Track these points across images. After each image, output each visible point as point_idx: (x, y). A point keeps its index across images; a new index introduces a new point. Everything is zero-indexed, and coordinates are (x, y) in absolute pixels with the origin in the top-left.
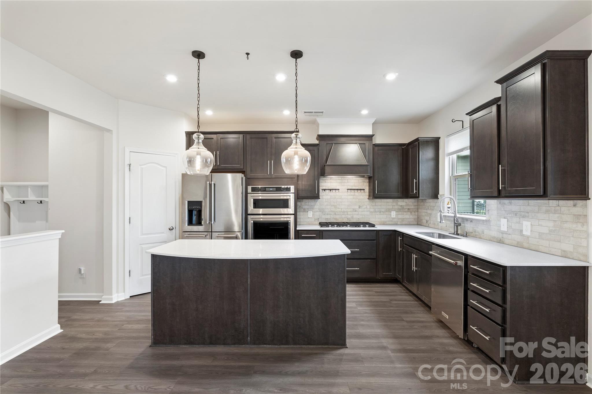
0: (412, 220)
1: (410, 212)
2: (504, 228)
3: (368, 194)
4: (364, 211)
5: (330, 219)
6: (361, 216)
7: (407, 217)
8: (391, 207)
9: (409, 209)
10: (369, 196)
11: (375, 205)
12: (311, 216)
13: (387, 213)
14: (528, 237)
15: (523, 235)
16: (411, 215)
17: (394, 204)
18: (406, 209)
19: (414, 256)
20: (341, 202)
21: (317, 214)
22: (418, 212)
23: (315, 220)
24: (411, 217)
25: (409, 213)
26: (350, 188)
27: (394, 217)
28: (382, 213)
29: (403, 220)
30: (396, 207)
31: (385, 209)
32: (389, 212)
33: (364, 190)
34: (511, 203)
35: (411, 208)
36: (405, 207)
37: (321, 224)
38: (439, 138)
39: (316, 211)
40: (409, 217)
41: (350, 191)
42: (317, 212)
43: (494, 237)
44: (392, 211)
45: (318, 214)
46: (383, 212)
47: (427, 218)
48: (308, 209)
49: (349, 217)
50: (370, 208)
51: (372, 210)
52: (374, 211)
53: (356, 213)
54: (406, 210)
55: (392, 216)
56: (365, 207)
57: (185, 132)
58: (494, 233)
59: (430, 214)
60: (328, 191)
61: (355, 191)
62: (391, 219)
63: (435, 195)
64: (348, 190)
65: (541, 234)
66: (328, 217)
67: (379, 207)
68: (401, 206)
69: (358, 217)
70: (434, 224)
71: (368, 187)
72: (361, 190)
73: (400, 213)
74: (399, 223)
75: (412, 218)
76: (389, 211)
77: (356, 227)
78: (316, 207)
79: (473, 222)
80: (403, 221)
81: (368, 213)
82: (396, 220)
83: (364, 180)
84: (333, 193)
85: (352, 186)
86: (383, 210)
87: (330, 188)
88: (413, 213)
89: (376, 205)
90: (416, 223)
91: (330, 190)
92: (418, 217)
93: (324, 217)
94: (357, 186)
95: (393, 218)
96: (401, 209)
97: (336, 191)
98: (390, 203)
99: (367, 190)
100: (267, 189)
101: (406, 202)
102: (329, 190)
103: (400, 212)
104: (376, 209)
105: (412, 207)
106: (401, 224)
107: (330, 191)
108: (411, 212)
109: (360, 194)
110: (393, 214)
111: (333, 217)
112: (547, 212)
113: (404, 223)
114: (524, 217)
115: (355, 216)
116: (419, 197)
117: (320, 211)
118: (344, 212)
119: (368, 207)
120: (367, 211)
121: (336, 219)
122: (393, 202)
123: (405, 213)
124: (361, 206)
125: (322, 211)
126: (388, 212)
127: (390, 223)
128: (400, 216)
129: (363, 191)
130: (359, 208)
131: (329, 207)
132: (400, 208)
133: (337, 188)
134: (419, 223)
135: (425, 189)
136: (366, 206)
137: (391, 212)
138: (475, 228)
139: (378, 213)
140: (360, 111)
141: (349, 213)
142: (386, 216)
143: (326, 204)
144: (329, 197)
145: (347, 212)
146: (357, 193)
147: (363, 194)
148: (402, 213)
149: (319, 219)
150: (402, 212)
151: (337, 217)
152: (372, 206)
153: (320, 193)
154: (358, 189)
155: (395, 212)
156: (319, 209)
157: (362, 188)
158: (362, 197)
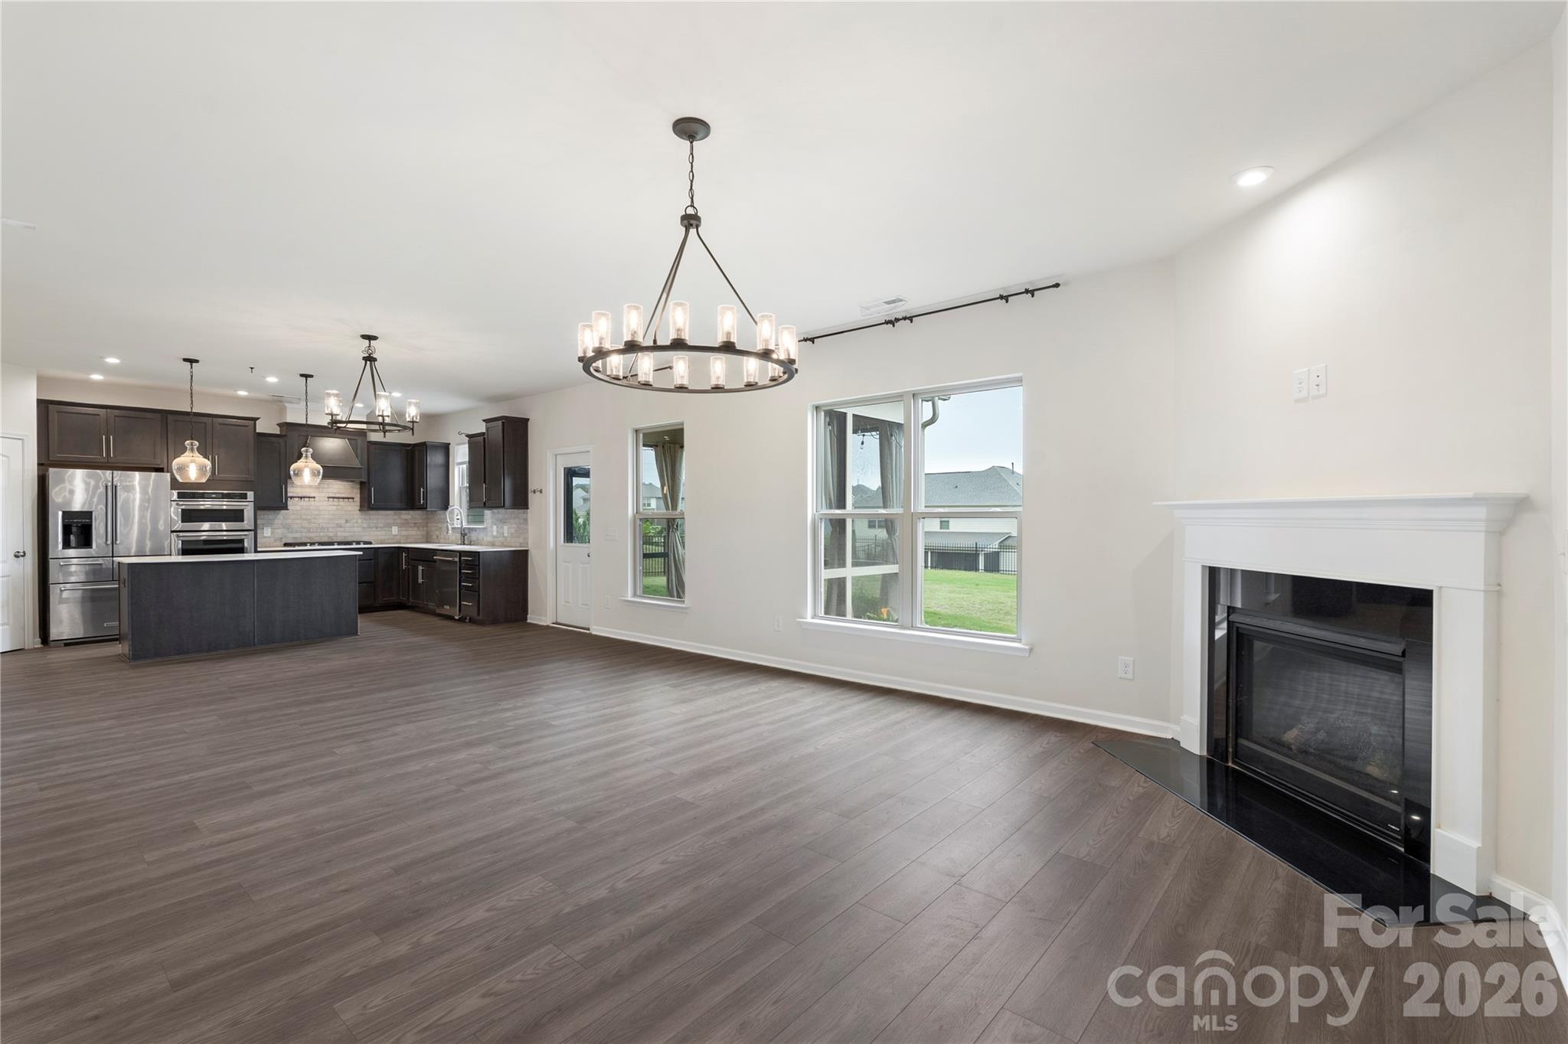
0: (420, 537)
1: (417, 523)
2: (495, 534)
3: (359, 504)
4: (353, 527)
5: (300, 538)
6: (349, 534)
7: (414, 533)
8: (391, 521)
10: (361, 506)
11: (370, 519)
12: (269, 535)
13: (386, 529)
14: (506, 537)
15: (504, 537)
16: (419, 530)
17: (396, 517)
18: (411, 523)
19: (420, 568)
20: (318, 515)
21: (279, 531)
22: (427, 526)
23: (275, 541)
24: (419, 533)
25: (416, 529)
26: (333, 495)
27: (396, 533)
28: (379, 529)
29: (407, 537)
30: (399, 521)
31: (383, 524)
33: (353, 498)
34: (498, 512)
36: (410, 521)
37: (286, 545)
38: (449, 444)
39: (277, 528)
40: (414, 532)
41: (332, 499)
42: (281, 529)
43: (489, 542)
44: (393, 526)
45: (279, 532)
46: (380, 527)
47: (437, 533)
48: (263, 524)
49: (331, 534)
50: (362, 523)
51: (365, 525)
52: (369, 526)
53: (342, 529)
54: (412, 525)
55: (393, 533)
56: (355, 521)
57: (34, 400)
58: (489, 539)
59: (441, 528)
60: (297, 499)
61: (339, 499)
62: (392, 537)
63: (445, 505)
64: (329, 499)
65: (512, 534)
66: (298, 535)
67: (375, 521)
68: (405, 519)
70: (445, 539)
71: (359, 496)
72: (348, 498)
73: (404, 528)
74: (402, 541)
75: (421, 535)
76: (389, 526)
78: (276, 521)
79: (478, 531)
81: (360, 529)
82: (398, 537)
83: (354, 486)
84: (304, 503)
85: (335, 493)
86: (381, 525)
87: (300, 495)
88: (421, 529)
90: (425, 540)
91: (301, 498)
92: (427, 534)
93: (290, 535)
94: (343, 494)
95: (396, 535)
96: (404, 525)
97: (310, 499)
98: (390, 516)
99: (358, 498)
100: (206, 496)
101: (411, 515)
102: (298, 497)
104: (371, 524)
105: (420, 521)
106: (405, 542)
107: (299, 499)
108: (418, 528)
109: (347, 504)
110: (395, 530)
111: (305, 536)
112: (514, 518)
113: (409, 540)
114: (505, 523)
115: (339, 534)
116: (426, 508)
117: (284, 528)
118: (323, 528)
119: (359, 521)
120: (359, 526)
121: (310, 538)
122: (394, 514)
123: (410, 529)
124: (349, 520)
125: (288, 527)
126: (387, 527)
127: (391, 541)
128: (404, 533)
130: (346, 522)
131: (298, 521)
132: (404, 522)
133: (312, 495)
134: (429, 540)
135: (433, 500)
136: (357, 520)
139: (375, 528)
141: (330, 530)
142: (385, 532)
143: (293, 517)
144: (299, 508)
145: (328, 529)
146: (342, 503)
147: (352, 504)
148: (406, 527)
149: (282, 538)
151: (313, 535)
152: (365, 519)
153: (290, 502)
154: (343, 498)
155: (397, 527)
156: (282, 524)
157: (349, 496)
158: (349, 508)
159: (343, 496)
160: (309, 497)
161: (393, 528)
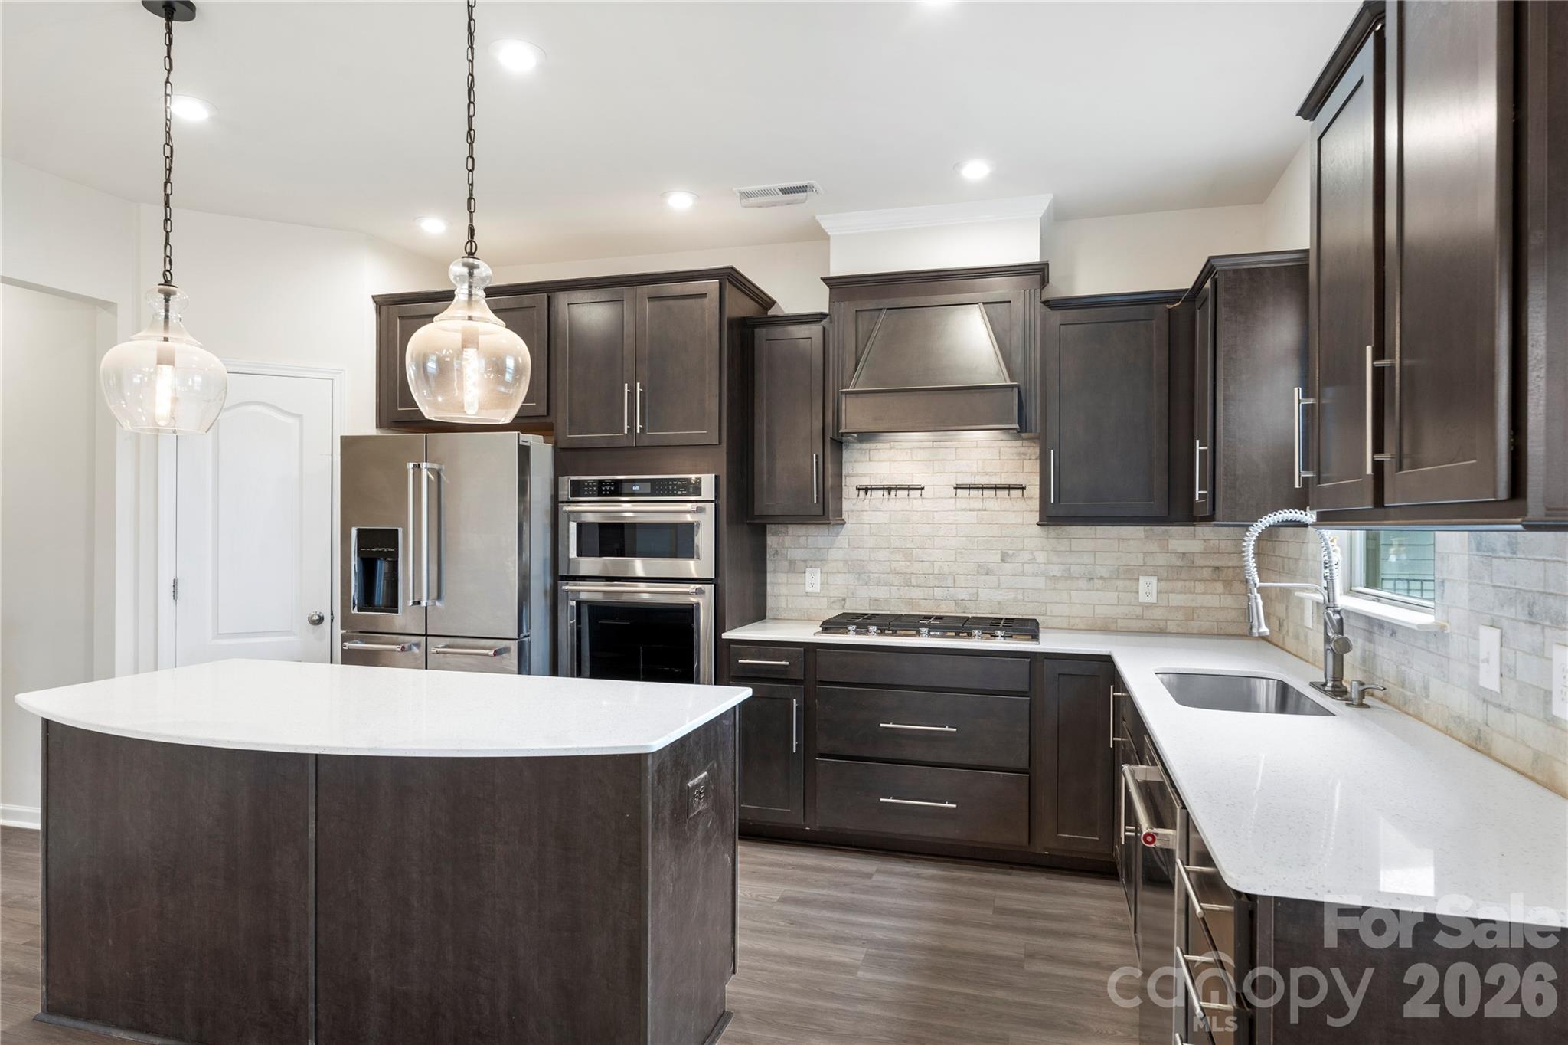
0: (1232, 615)
1: (1224, 581)
2: (1490, 676)
3: (1037, 506)
4: (1023, 574)
5: (887, 600)
6: (1012, 595)
7: (1211, 600)
8: (1137, 560)
9: (1218, 568)
10: (1043, 512)
11: (1071, 551)
12: (817, 589)
13: (1120, 584)
15: (1553, 721)
16: (1230, 593)
17: (1153, 547)
18: (1202, 567)
20: (932, 537)
21: (840, 579)
23: (830, 605)
25: (1219, 587)
26: (967, 481)
27: (1153, 599)
28: (1098, 584)
29: (1190, 613)
30: (1161, 560)
31: (1111, 568)
32: (1130, 579)
33: (1023, 489)
35: (1230, 564)
36: (1200, 562)
39: (835, 570)
41: (966, 492)
42: (839, 575)
43: (1459, 719)
44: (1141, 577)
45: (841, 582)
46: (1102, 578)
48: (805, 561)
49: (962, 594)
50: (1048, 562)
51: (1056, 570)
52: (1066, 575)
53: (991, 580)
54: (1206, 573)
55: (1143, 598)
56: (1026, 556)
57: (373, 297)
58: (1457, 699)
60: (880, 492)
61: (986, 492)
62: (1139, 611)
64: (959, 490)
66: (881, 593)
67: (1087, 559)
68: (1184, 554)
69: (1000, 598)
71: (1036, 480)
72: (1009, 488)
73: (1180, 584)
74: (1172, 627)
75: (1235, 608)
76: (1131, 574)
77: (957, 635)
78: (832, 554)
80: (1193, 620)
81: (1041, 582)
82: (1157, 614)
83: (1022, 450)
84: (900, 502)
85: (972, 474)
86: (1103, 572)
87: (887, 483)
89: (1073, 549)
91: (890, 489)
93: (864, 592)
94: (995, 474)
95: (1148, 606)
96: (1184, 569)
97: (911, 492)
98: (1131, 542)
99: (1034, 490)
100: (622, 487)
101: (1205, 541)
102: (883, 489)
103: (1178, 579)
104: (1074, 568)
105: (1233, 561)
106: (1181, 630)
107: (886, 493)
108: (1226, 582)
109: (1007, 504)
110: (1148, 589)
111: (898, 596)
113: (1195, 626)
114: (1557, 622)
115: (984, 594)
117: (849, 572)
118: (941, 575)
119: (1041, 557)
120: (1037, 575)
121: (910, 602)
122: (1147, 538)
123: (1200, 587)
124: (1010, 552)
125: (857, 570)
126: (1125, 579)
127: (1135, 624)
128: (1177, 599)
129: (1020, 491)
130: (1003, 560)
131: (882, 555)
132: (1179, 563)
133: (916, 482)
136: (1032, 552)
137: (1138, 579)
138: (1403, 668)
139: (1082, 584)
140: (957, 166)
141: (961, 581)
142: (1117, 593)
143: (871, 542)
144: (881, 517)
145: (954, 576)
146: (993, 502)
147: (1021, 504)
148: (1187, 583)
149: (844, 600)
150: (1185, 580)
151: (916, 594)
152: (1057, 552)
153: (851, 502)
154: (996, 488)
155: (1154, 580)
156: (846, 561)
157: (1012, 481)
158: (1012, 518)
159: (995, 481)
160: (909, 489)
161: (1143, 580)
